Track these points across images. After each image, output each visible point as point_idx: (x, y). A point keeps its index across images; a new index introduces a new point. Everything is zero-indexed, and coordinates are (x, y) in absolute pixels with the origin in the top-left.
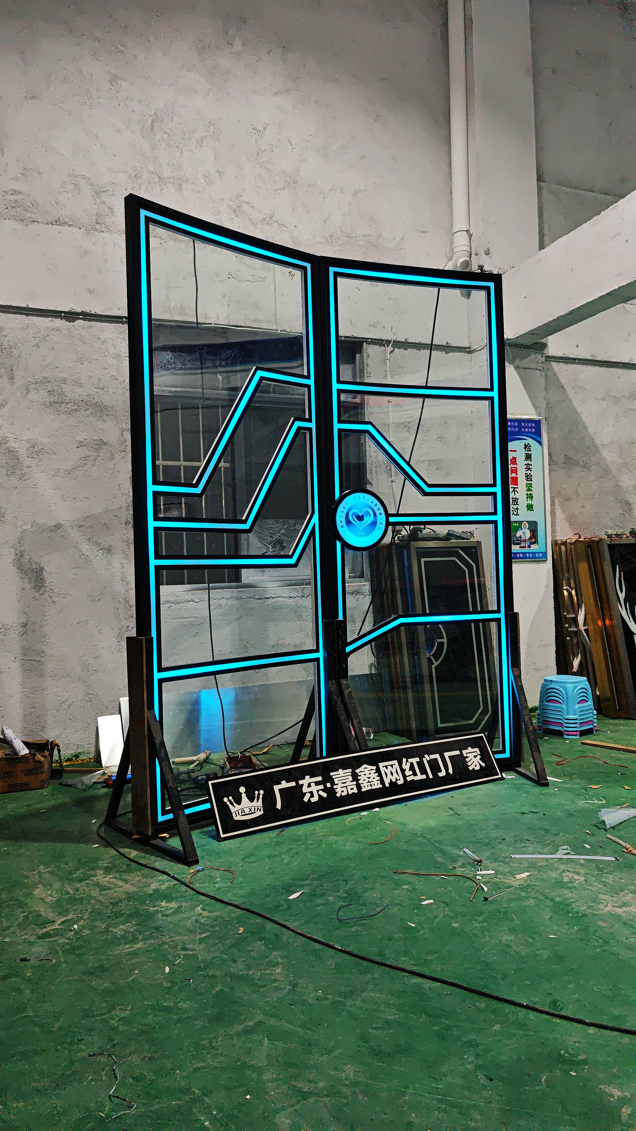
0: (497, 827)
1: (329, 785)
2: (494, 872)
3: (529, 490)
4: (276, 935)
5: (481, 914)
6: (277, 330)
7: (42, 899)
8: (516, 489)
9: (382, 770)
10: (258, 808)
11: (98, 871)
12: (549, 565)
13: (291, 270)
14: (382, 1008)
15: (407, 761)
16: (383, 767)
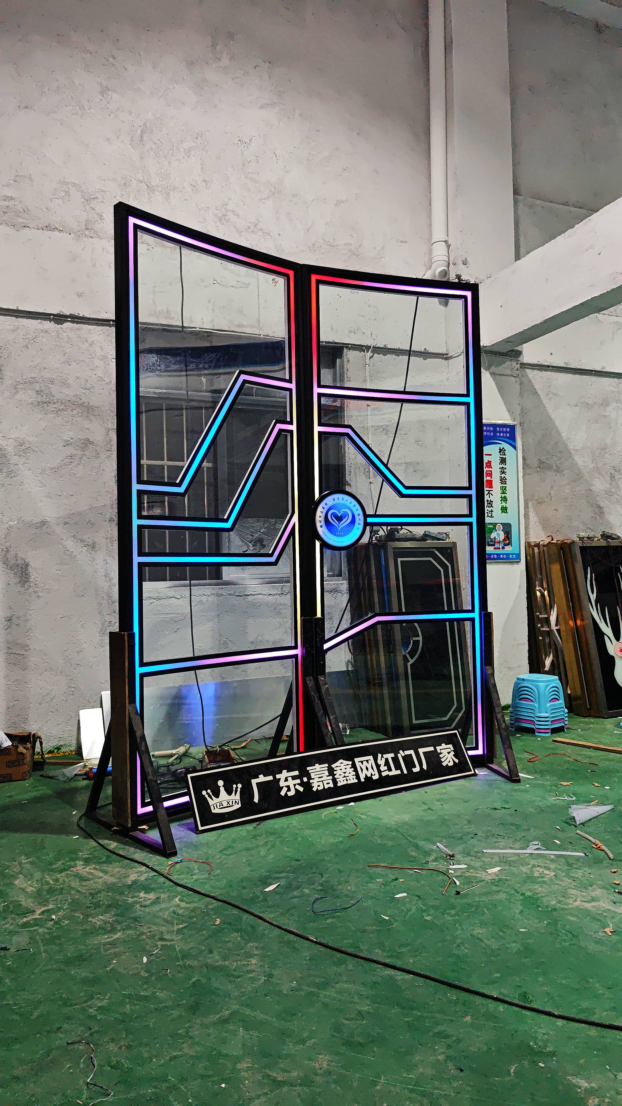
0: (469, 822)
1: (305, 779)
2: (466, 866)
3: (503, 493)
4: (252, 926)
5: (453, 908)
6: (260, 335)
7: (23, 889)
8: (490, 492)
9: (358, 765)
10: (236, 802)
11: (78, 862)
12: (522, 566)
13: (274, 277)
14: (356, 1000)
15: (382, 757)
16: (359, 762)
